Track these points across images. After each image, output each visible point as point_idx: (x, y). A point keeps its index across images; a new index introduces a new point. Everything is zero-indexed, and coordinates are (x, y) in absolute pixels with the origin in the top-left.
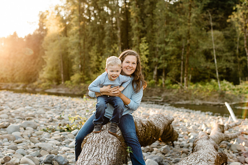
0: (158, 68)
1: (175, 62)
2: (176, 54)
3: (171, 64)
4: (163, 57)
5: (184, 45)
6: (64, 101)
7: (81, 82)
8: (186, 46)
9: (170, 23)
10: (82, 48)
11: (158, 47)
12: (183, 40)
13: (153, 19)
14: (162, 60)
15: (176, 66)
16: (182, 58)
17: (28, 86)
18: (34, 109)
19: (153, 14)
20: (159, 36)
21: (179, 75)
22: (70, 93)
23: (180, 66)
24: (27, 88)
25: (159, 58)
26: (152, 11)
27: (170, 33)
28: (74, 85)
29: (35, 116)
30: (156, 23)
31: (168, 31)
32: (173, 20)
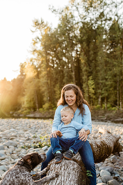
0: (102, 97)
1: (113, 92)
2: (114, 86)
3: (110, 94)
4: (104, 89)
5: (118, 80)
6: (38, 123)
7: (50, 109)
8: (120, 81)
9: (108, 65)
10: (50, 86)
11: (101, 82)
12: (118, 77)
13: (96, 64)
14: (104, 91)
15: (114, 94)
16: (118, 89)
17: (15, 113)
18: (17, 131)
19: (96, 60)
20: (101, 75)
21: (116, 101)
22: (43, 116)
23: (116, 94)
24: (14, 115)
25: (102, 90)
26: (95, 58)
27: (108, 73)
28: (45, 111)
29: (17, 136)
30: (98, 66)
31: (107, 71)
32: (110, 64)
